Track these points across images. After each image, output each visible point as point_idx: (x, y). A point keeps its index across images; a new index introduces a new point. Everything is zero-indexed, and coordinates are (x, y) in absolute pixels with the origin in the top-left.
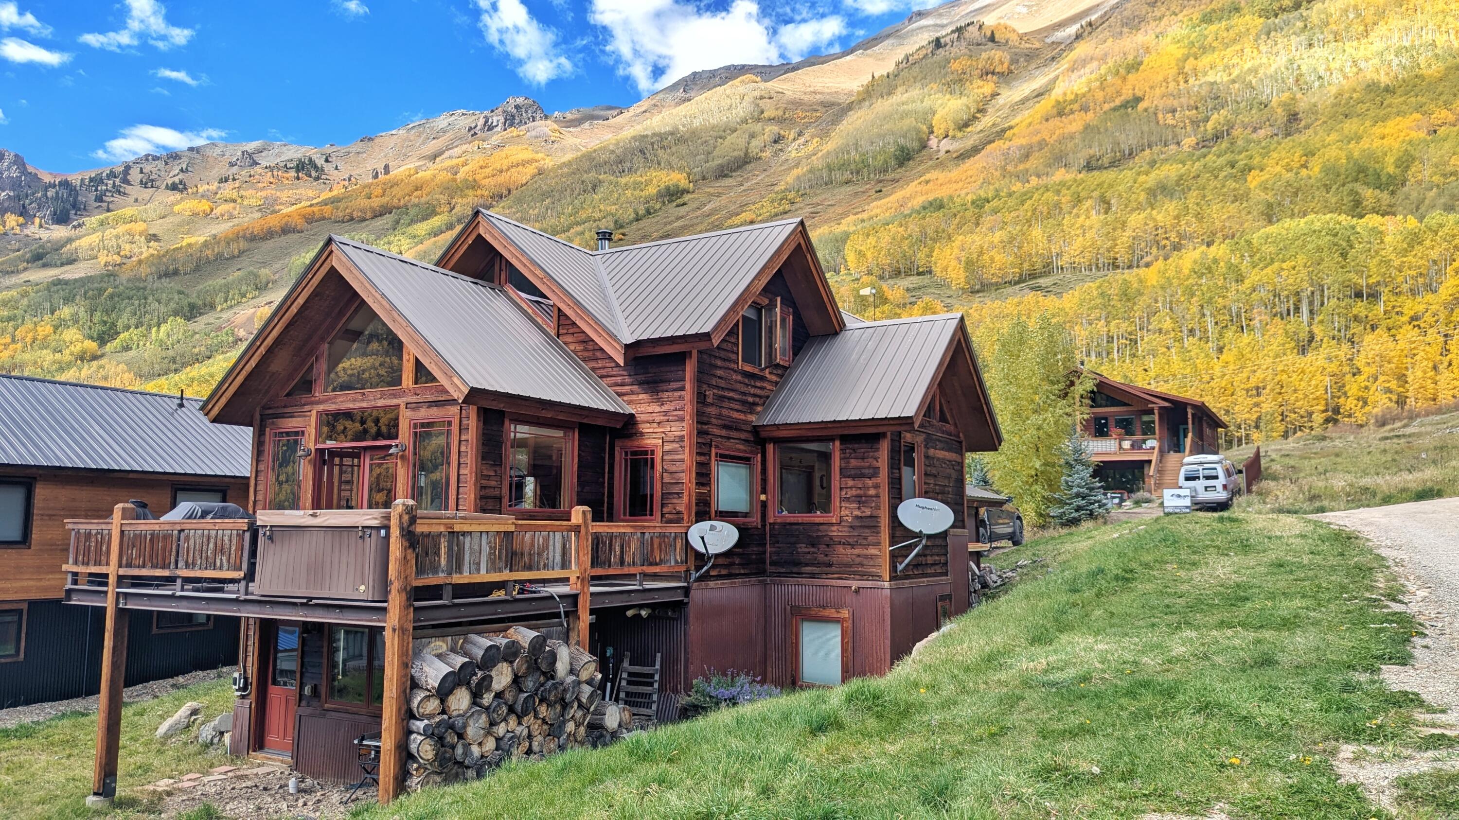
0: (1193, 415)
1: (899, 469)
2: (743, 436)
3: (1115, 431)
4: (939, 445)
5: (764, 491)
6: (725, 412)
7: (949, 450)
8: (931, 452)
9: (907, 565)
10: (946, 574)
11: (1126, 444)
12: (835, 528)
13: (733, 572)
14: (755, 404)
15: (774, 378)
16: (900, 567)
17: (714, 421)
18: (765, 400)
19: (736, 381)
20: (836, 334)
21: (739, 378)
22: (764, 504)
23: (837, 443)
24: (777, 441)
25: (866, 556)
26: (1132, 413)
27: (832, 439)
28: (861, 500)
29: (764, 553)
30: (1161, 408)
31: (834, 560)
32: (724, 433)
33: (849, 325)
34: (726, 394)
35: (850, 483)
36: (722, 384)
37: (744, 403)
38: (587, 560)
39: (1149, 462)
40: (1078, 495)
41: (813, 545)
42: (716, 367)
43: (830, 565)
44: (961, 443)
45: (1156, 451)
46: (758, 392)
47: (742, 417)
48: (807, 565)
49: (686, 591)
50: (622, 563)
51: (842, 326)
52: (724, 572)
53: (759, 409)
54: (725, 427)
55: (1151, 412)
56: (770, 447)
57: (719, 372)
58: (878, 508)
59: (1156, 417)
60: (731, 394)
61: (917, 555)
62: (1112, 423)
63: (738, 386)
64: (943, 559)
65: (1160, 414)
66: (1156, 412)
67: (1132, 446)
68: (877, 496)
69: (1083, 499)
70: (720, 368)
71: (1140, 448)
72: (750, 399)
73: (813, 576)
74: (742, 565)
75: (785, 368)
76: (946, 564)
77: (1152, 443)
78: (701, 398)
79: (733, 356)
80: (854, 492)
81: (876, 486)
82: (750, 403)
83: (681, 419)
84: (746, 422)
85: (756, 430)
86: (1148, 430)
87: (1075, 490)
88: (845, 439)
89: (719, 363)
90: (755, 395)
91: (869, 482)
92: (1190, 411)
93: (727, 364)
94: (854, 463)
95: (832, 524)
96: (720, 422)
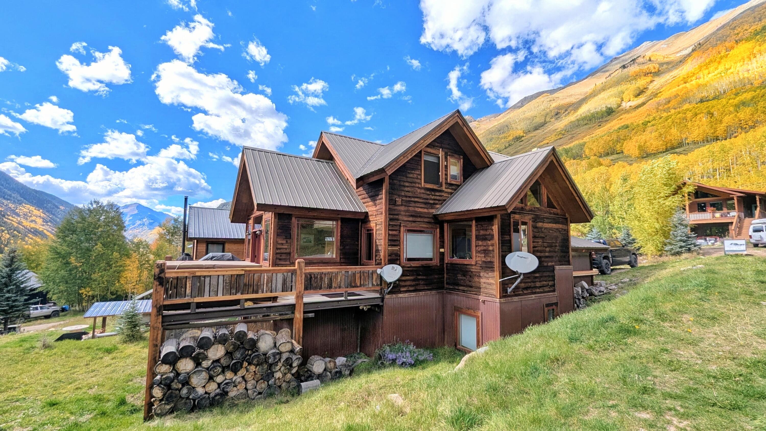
0: (760, 199)
1: (510, 235)
2: (426, 220)
3: (710, 209)
4: (546, 220)
5: (442, 247)
6: (411, 209)
7: (556, 223)
8: (540, 225)
9: (517, 288)
10: (554, 291)
11: (718, 215)
12: (473, 267)
14: (434, 204)
16: (509, 290)
18: (443, 202)
19: (420, 193)
20: (488, 166)
21: (423, 191)
22: (442, 254)
23: (474, 222)
25: (488, 284)
26: (720, 200)
27: (471, 220)
28: (486, 252)
29: (444, 277)
30: (738, 197)
32: (411, 219)
33: (496, 161)
34: (413, 199)
35: (480, 243)
37: (425, 203)
38: (301, 287)
39: (732, 223)
40: (681, 241)
41: (464, 276)
45: (736, 218)
48: (462, 286)
49: (382, 299)
50: (330, 287)
51: (492, 162)
52: (411, 289)
54: (412, 216)
55: (733, 199)
58: (493, 257)
59: (736, 201)
62: (708, 205)
63: (422, 196)
64: (551, 283)
65: (738, 200)
66: (735, 199)
67: (722, 216)
68: (494, 250)
69: (684, 242)
70: (408, 187)
71: (726, 216)
72: (431, 202)
73: (464, 291)
74: (426, 285)
75: (458, 186)
76: (554, 285)
77: (734, 214)
79: (419, 181)
80: (482, 248)
81: (492, 245)
82: (431, 204)
83: (382, 214)
84: (429, 213)
86: (732, 207)
87: (679, 238)
89: (407, 184)
91: (489, 243)
92: (757, 198)
93: (414, 185)
94: (482, 232)
95: (472, 265)
96: (407, 214)
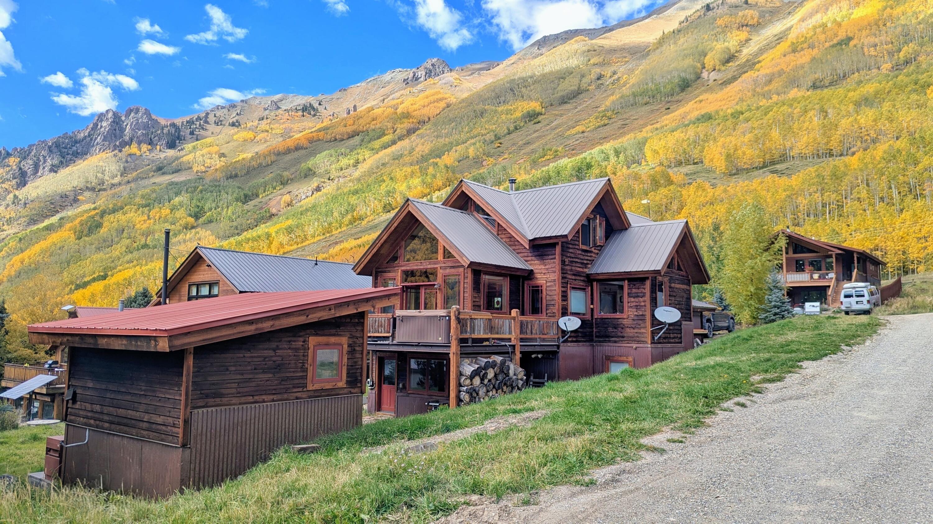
0: (858, 258)
1: (656, 293)
2: (582, 278)
3: (808, 268)
4: (677, 282)
5: (592, 304)
6: (573, 268)
7: (682, 284)
8: (673, 285)
9: (660, 337)
10: (681, 343)
11: (816, 276)
13: (578, 339)
14: (587, 264)
15: (596, 251)
16: (656, 338)
17: (569, 272)
18: (592, 262)
19: (579, 254)
20: (626, 229)
21: (580, 252)
22: (592, 310)
23: (626, 282)
24: (598, 281)
25: (640, 333)
26: (818, 257)
27: (623, 280)
28: (637, 307)
29: (593, 331)
30: (837, 254)
31: (625, 335)
32: (573, 277)
33: (633, 225)
34: (574, 260)
35: (632, 299)
36: (572, 255)
37: (582, 263)
38: (518, 331)
39: (829, 286)
40: (775, 306)
41: (616, 328)
42: (569, 248)
43: (623, 337)
44: (689, 280)
45: (833, 280)
46: (589, 258)
47: (581, 270)
48: (612, 337)
49: (558, 347)
50: (532, 333)
51: (629, 225)
52: (574, 339)
53: (589, 266)
54: (574, 275)
55: (830, 256)
56: (595, 283)
57: (571, 250)
58: (645, 311)
59: (834, 260)
60: (576, 260)
61: (664, 333)
62: (807, 263)
63: (580, 256)
64: (679, 336)
65: (836, 258)
66: (834, 256)
67: (820, 277)
68: (645, 306)
69: (778, 308)
70: (572, 248)
71: (825, 278)
72: (585, 262)
73: (615, 342)
74: (582, 337)
75: (602, 246)
76: (681, 338)
77: (832, 275)
78: (563, 262)
79: (577, 243)
80: (634, 304)
81: (644, 301)
82: (585, 264)
83: (555, 272)
84: (583, 272)
85: (588, 276)
86: (829, 268)
87: (773, 303)
88: (630, 280)
89: (571, 246)
90: (587, 260)
91: (641, 299)
92: (855, 256)
93: (574, 246)
94: (634, 290)
95: (624, 319)
96: (572, 273)
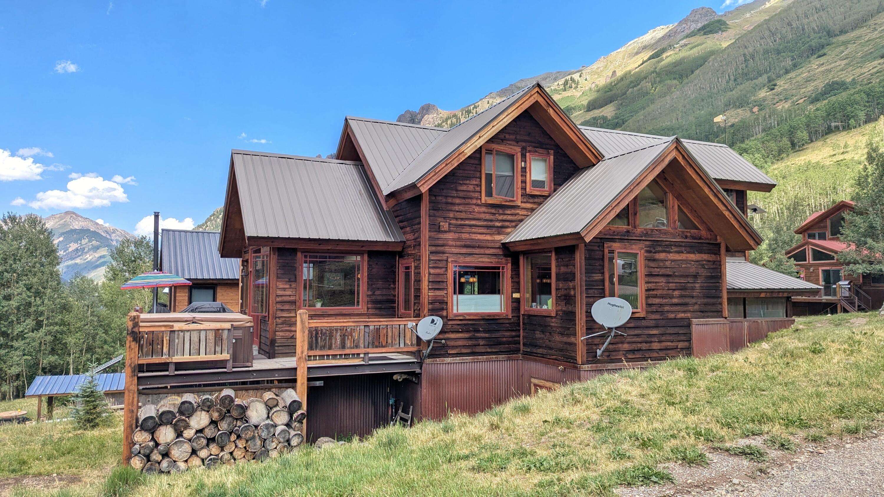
2: (489, 251)
4: (674, 249)
5: (516, 291)
6: (464, 236)
7: (700, 252)
12: (554, 320)
13: (477, 350)
14: (502, 227)
15: (529, 206)
16: (598, 352)
17: (451, 243)
18: (517, 222)
19: (479, 213)
20: (594, 165)
21: (483, 209)
23: (553, 254)
24: (526, 253)
27: (550, 250)
29: (517, 336)
31: (553, 344)
32: (464, 251)
34: (467, 222)
35: (561, 285)
36: (463, 215)
37: (488, 227)
38: (304, 345)
42: (453, 204)
43: (550, 348)
44: (717, 246)
47: (488, 237)
48: (541, 347)
49: (419, 364)
50: (343, 347)
51: (600, 158)
52: (465, 351)
53: (509, 230)
54: (466, 246)
56: (523, 258)
57: (457, 208)
60: (474, 222)
61: (610, 344)
63: (483, 216)
70: (459, 204)
72: (498, 224)
73: (542, 355)
75: (543, 196)
78: (434, 228)
79: (477, 195)
80: (563, 292)
82: (498, 227)
84: (493, 241)
85: (506, 246)
88: (559, 251)
89: (458, 201)
91: (571, 284)
93: (468, 201)
95: (551, 317)
96: (458, 243)
